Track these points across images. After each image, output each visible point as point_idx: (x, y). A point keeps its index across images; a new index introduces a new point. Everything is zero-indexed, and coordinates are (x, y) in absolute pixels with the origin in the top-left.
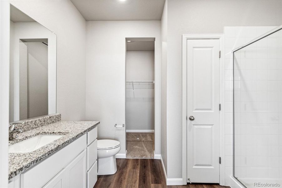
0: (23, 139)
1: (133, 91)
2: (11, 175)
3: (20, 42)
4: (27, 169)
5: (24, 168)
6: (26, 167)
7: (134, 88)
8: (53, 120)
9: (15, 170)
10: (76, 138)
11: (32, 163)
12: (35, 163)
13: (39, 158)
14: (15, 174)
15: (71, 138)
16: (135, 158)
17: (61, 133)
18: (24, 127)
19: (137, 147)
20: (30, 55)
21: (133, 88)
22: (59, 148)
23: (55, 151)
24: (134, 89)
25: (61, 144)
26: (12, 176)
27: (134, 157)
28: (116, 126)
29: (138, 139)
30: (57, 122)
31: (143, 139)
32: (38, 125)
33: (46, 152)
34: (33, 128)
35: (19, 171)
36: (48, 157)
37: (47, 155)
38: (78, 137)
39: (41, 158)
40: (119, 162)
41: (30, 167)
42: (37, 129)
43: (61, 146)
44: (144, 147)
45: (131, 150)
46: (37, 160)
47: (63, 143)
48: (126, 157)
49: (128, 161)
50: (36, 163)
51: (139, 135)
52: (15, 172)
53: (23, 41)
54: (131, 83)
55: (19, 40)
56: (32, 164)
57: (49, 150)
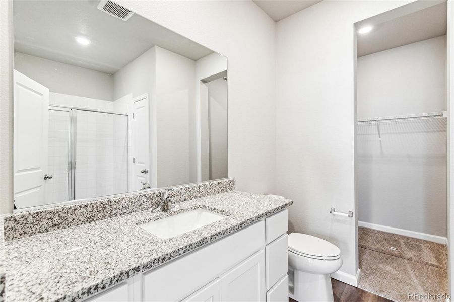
0: (178, 212)
1: (380, 139)
2: (120, 276)
3: (201, 84)
4: (147, 270)
5: (141, 267)
6: (145, 267)
7: (381, 132)
8: (223, 188)
9: (128, 270)
10: (240, 228)
11: (156, 261)
12: (160, 263)
13: (167, 255)
14: (127, 275)
15: (228, 227)
16: (382, 296)
17: (223, 211)
18: (185, 194)
19: (388, 268)
20: (211, 98)
21: (379, 134)
22: (204, 242)
23: (197, 247)
24: (381, 136)
25: (210, 235)
26: (123, 278)
27: (380, 292)
28: (332, 212)
29: (393, 249)
30: (229, 191)
31: (410, 254)
32: (203, 193)
33: (181, 247)
34: (195, 197)
35: (133, 271)
36: (184, 256)
37: (182, 252)
38: (243, 226)
39: (171, 256)
40: (341, 290)
41: (152, 268)
42: (201, 198)
43: (209, 240)
44: (412, 275)
45: (372, 273)
46: (164, 258)
47: (212, 234)
48: (359, 284)
49: (361, 295)
50: (162, 262)
51: (396, 241)
52: (127, 273)
53: (204, 81)
54: (375, 122)
55: (199, 82)
56: (156, 264)
57: (186, 244)
